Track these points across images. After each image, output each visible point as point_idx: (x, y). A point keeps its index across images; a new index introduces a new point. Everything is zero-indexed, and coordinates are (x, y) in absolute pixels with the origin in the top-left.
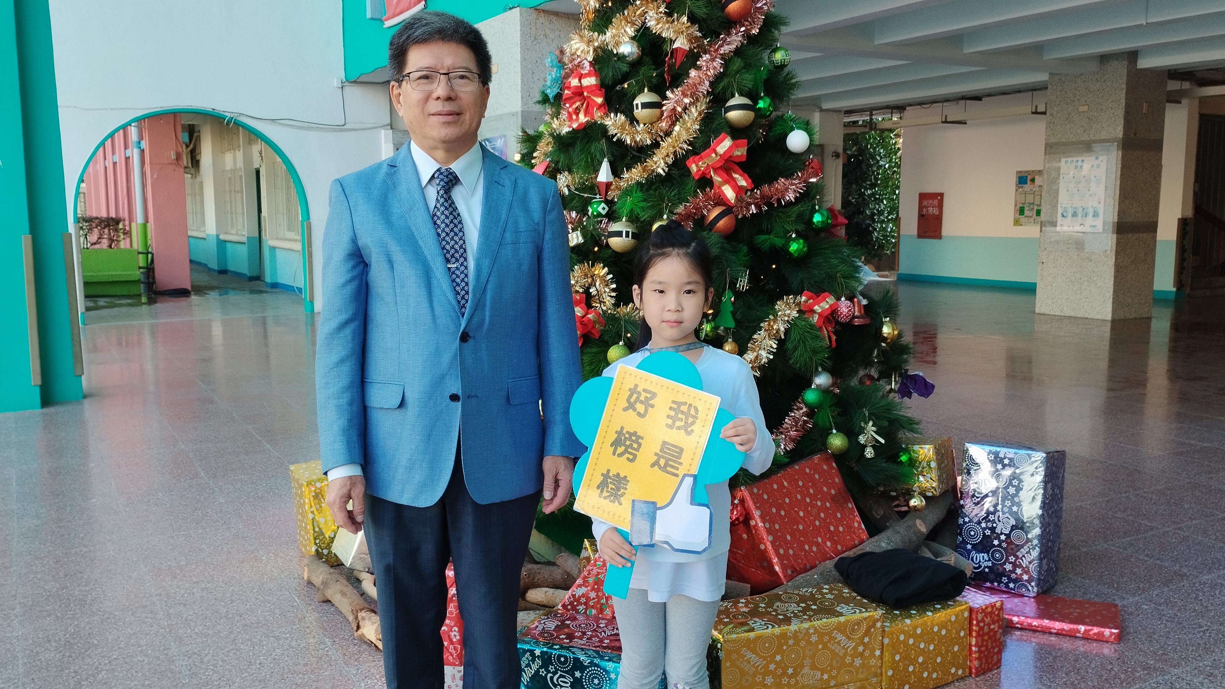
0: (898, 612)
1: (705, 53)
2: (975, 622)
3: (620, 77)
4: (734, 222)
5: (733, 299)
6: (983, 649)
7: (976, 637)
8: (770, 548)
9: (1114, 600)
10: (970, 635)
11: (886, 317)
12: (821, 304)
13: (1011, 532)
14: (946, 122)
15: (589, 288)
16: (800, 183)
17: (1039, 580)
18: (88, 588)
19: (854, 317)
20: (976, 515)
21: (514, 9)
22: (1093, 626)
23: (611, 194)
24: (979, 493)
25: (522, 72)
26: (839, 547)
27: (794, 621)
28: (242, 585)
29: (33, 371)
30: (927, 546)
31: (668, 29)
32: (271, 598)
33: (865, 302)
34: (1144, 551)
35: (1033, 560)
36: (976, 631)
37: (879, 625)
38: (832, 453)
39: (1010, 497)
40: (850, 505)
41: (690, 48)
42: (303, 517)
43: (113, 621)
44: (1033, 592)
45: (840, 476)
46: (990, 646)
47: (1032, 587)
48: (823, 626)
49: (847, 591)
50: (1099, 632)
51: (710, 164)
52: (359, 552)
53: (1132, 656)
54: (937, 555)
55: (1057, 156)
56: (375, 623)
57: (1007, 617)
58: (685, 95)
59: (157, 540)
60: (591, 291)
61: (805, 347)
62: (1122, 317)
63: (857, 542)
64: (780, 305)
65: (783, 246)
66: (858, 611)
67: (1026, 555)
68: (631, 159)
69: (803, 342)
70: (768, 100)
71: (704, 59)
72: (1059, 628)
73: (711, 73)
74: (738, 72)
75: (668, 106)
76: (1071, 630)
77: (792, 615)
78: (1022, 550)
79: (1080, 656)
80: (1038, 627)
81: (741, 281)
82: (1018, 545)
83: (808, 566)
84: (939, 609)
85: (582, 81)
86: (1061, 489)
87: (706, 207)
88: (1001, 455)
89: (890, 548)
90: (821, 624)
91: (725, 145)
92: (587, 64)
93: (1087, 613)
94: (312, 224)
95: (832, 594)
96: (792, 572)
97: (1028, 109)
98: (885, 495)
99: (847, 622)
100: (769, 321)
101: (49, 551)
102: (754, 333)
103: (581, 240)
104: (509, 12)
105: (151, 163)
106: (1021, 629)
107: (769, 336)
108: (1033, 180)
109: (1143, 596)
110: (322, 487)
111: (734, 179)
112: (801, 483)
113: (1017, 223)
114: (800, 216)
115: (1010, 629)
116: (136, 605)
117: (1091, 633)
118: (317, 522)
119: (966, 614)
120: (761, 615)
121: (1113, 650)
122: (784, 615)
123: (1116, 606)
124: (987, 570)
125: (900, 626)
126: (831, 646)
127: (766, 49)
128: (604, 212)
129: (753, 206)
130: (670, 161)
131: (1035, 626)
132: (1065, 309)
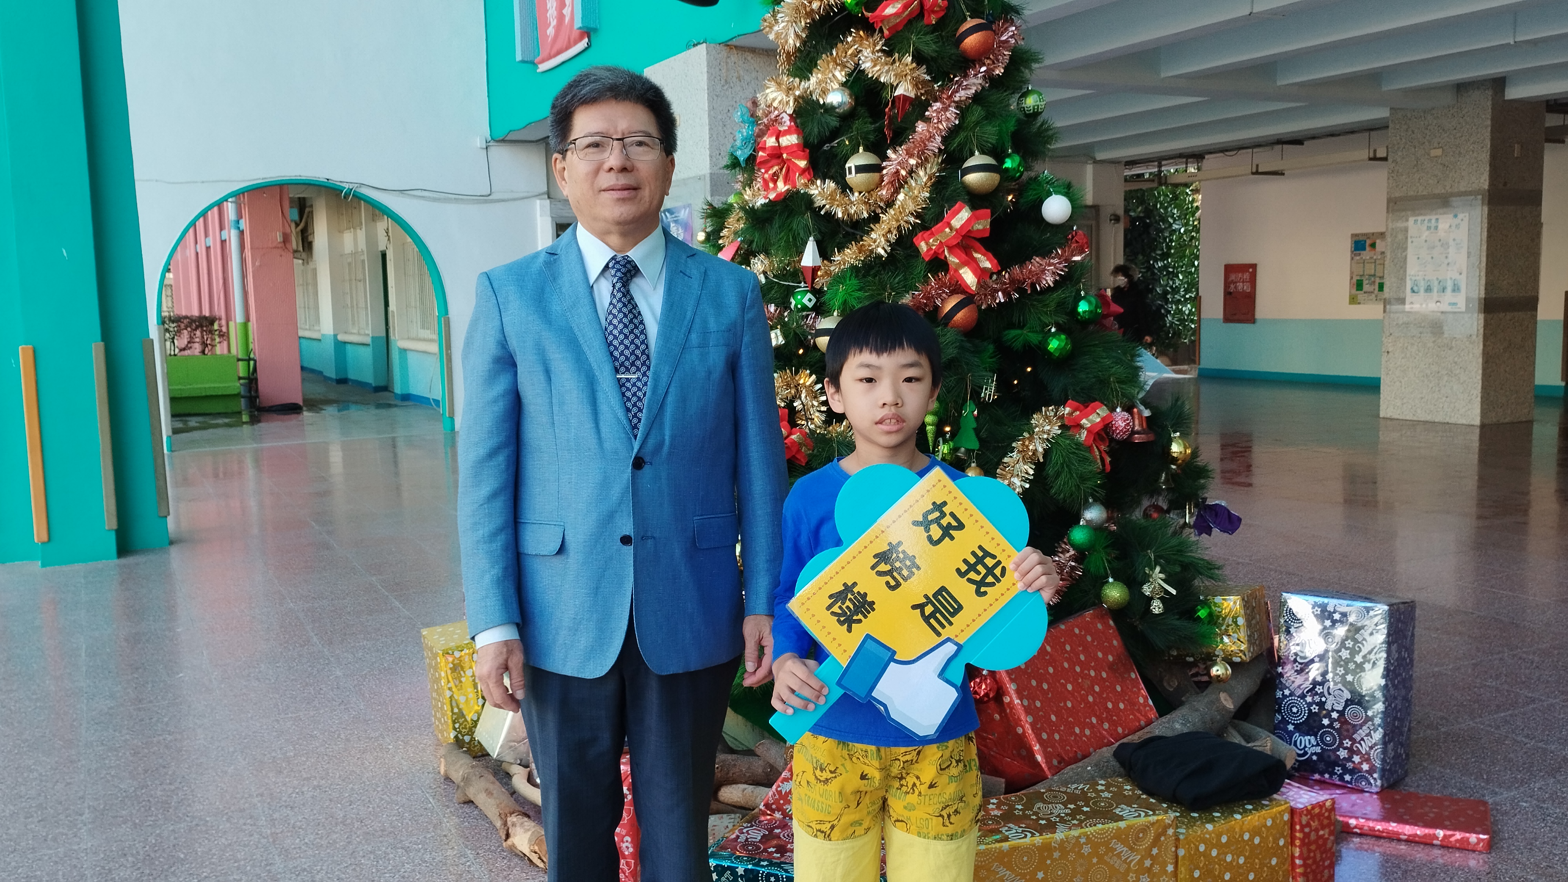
0: (1196, 815)
1: (936, 101)
2: (1298, 827)
3: (827, 134)
4: (975, 315)
5: (976, 413)
6: (1310, 862)
7: (1300, 847)
8: (1030, 732)
9: (1484, 796)
10: (1292, 843)
11: (1175, 432)
12: (1091, 417)
13: (1345, 708)
14: (1257, 173)
15: (792, 401)
16: (1060, 263)
17: (1383, 770)
18: (173, 787)
19: (1133, 432)
20: (1299, 687)
21: (699, 46)
22: (1455, 830)
23: (819, 282)
24: (1301, 658)
25: (710, 125)
26: (1120, 730)
27: (1060, 827)
28: (364, 782)
29: (107, 511)
30: (1235, 727)
31: (887, 72)
32: (399, 799)
33: (1147, 413)
34: (1523, 730)
35: (1375, 744)
36: (1300, 839)
37: (1171, 831)
38: (1109, 608)
39: (1342, 663)
40: (1133, 676)
41: (916, 95)
42: (439, 695)
43: (204, 829)
44: (1376, 786)
45: (1119, 638)
46: (1318, 858)
47: (1375, 779)
48: (1098, 834)
49: (1128, 787)
50: (1462, 838)
51: (943, 241)
52: (508, 740)
53: (1506, 870)
54: (1248, 738)
55: (1403, 213)
56: (529, 830)
57: (1341, 819)
58: (911, 156)
59: (258, 725)
60: (795, 404)
61: (1070, 472)
62: (1494, 420)
63: (1142, 723)
64: (1036, 419)
65: (1040, 343)
66: (1143, 814)
67: (1365, 738)
68: (844, 237)
69: (1067, 466)
70: (1017, 159)
71: (935, 108)
72: (1410, 833)
73: (943, 126)
74: (977, 123)
75: (889, 169)
76: (1425, 835)
77: (1058, 820)
78: (1360, 731)
79: (1439, 871)
80: (1383, 832)
81: (986, 389)
82: (1354, 726)
83: (1079, 755)
84: (1250, 810)
85: (781, 140)
86: (1410, 650)
87: (940, 295)
88: (1330, 608)
89: (1186, 730)
90: (1095, 831)
91: (962, 217)
92: (786, 118)
93: (1447, 813)
94: (452, 320)
95: (1110, 792)
96: (1059, 763)
97: (1364, 154)
98: (1180, 663)
99: (1129, 827)
100: (1023, 440)
101: (126, 741)
102: (1005, 455)
103: (781, 341)
104: (693, 50)
105: (252, 248)
106: (1361, 835)
107: (1023, 459)
108: (1373, 245)
109: (1522, 789)
110: (461, 656)
111: (975, 260)
112: (1068, 648)
113: (1353, 300)
114: (1061, 304)
115: (1345, 835)
116: (232, 808)
117: (1452, 839)
118: (456, 701)
119: (1286, 817)
120: (1017, 820)
121: (1481, 861)
122: (1048, 820)
123: (1485, 803)
124: (1315, 758)
125: (1199, 832)
126: (1109, 860)
127: (1013, 93)
128: (810, 305)
129: (1000, 293)
130: (893, 237)
131: (1379, 830)
132: (1419, 411)
